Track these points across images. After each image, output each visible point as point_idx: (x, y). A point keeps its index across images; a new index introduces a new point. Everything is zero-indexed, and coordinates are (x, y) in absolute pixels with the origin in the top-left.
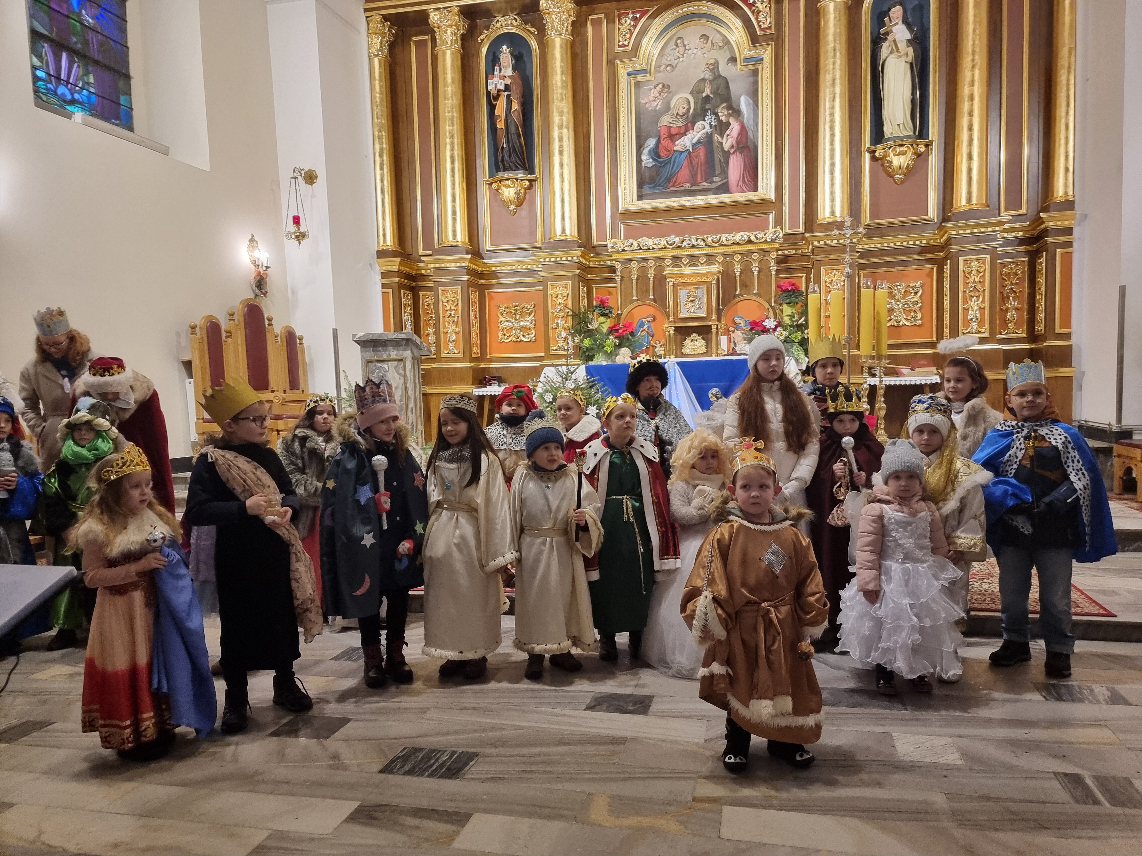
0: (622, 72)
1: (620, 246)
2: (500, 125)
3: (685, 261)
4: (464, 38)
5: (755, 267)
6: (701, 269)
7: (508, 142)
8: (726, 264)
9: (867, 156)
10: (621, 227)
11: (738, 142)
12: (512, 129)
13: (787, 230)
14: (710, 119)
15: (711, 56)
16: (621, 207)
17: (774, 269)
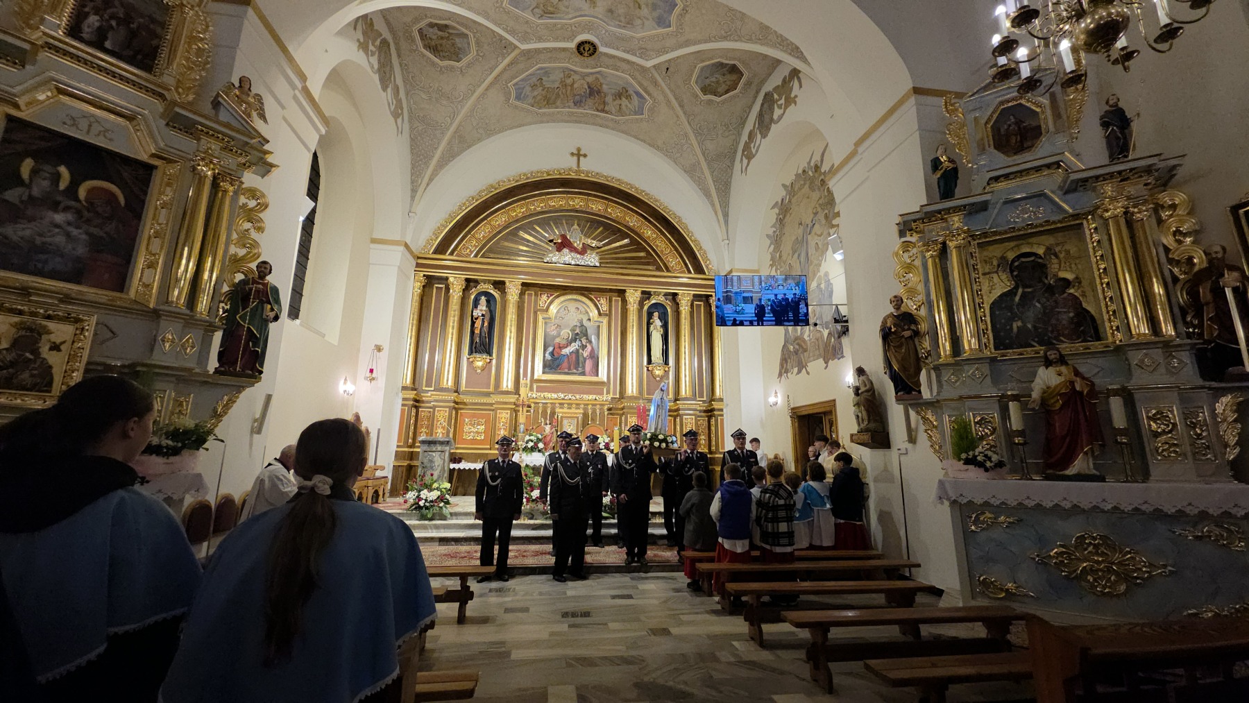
0: (540, 317)
1: (534, 396)
2: (477, 331)
3: (566, 405)
4: (464, 290)
5: (598, 411)
6: (573, 410)
7: (480, 340)
8: (585, 409)
9: (645, 369)
10: (535, 387)
11: (590, 354)
12: (483, 335)
13: (611, 396)
14: (578, 342)
15: (581, 316)
16: (535, 377)
17: (606, 413)
